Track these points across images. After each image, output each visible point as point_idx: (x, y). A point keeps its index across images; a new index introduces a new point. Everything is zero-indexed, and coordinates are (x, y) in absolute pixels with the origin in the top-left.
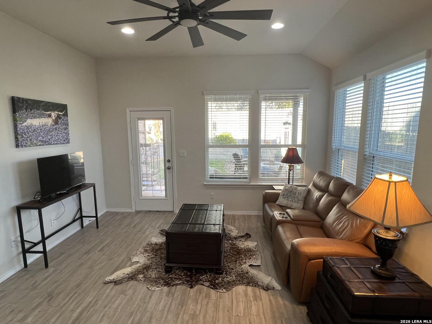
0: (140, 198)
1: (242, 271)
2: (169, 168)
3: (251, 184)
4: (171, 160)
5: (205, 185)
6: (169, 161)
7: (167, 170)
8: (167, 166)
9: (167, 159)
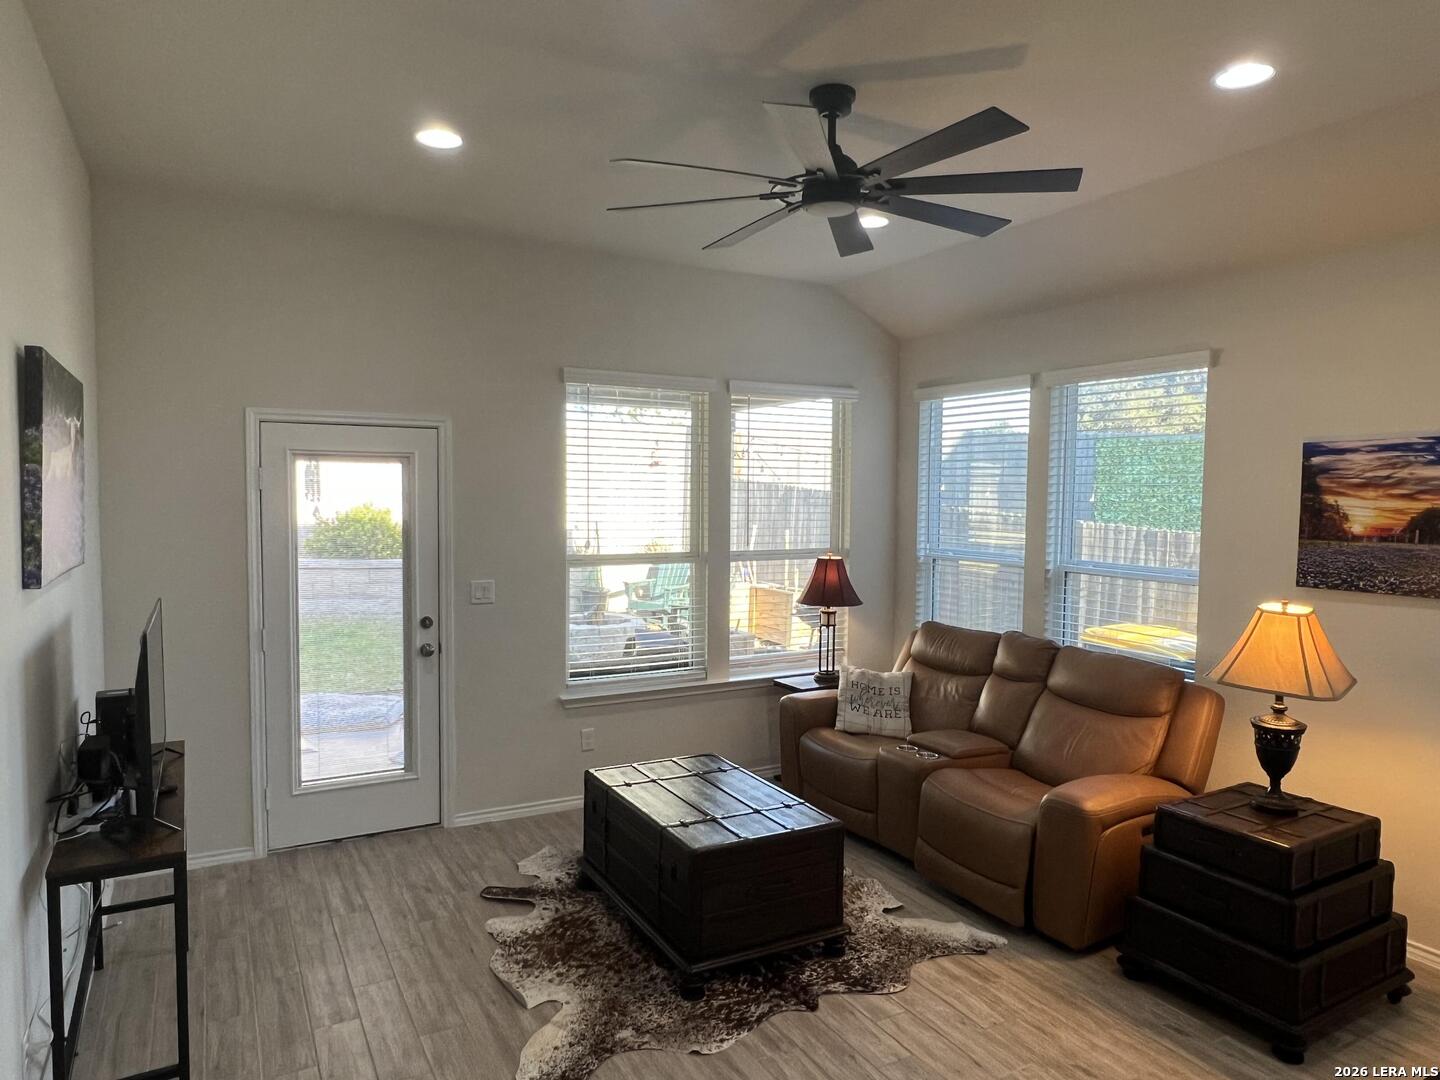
0: (295, 793)
1: (881, 932)
2: (425, 652)
3: (710, 681)
4: (434, 619)
5: (562, 703)
6: (426, 623)
7: (419, 663)
8: (418, 644)
9: (418, 616)
